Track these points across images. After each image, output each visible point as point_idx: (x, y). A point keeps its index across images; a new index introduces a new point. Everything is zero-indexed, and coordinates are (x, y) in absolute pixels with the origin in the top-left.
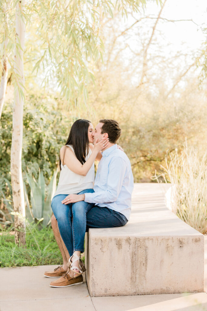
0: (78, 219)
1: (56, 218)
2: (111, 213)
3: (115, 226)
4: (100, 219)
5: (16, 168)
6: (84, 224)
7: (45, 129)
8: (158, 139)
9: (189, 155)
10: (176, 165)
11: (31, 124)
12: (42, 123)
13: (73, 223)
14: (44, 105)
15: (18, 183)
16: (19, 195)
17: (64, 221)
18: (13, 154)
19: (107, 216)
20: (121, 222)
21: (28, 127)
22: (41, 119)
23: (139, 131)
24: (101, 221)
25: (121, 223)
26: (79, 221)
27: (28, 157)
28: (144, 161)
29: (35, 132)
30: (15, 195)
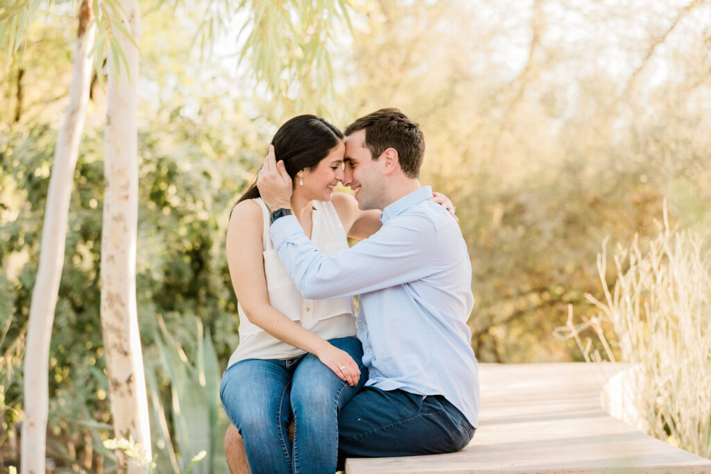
0: (312, 431)
1: (237, 427)
2: (418, 408)
3: (432, 450)
4: (382, 430)
5: (117, 306)
6: (329, 446)
7: (218, 206)
8: (584, 230)
9: (673, 252)
10: (635, 284)
11: (173, 195)
12: (209, 187)
13: (295, 444)
14: (213, 135)
15: (126, 354)
16: (130, 391)
17: (263, 436)
18: (108, 261)
19: (403, 417)
20: (450, 437)
21: (166, 204)
22: (206, 174)
23: (520, 209)
24: (384, 434)
25: (450, 441)
26: (314, 437)
27: (168, 300)
28: (541, 307)
29: (188, 219)
30: (118, 393)
